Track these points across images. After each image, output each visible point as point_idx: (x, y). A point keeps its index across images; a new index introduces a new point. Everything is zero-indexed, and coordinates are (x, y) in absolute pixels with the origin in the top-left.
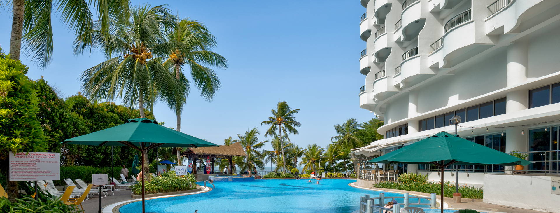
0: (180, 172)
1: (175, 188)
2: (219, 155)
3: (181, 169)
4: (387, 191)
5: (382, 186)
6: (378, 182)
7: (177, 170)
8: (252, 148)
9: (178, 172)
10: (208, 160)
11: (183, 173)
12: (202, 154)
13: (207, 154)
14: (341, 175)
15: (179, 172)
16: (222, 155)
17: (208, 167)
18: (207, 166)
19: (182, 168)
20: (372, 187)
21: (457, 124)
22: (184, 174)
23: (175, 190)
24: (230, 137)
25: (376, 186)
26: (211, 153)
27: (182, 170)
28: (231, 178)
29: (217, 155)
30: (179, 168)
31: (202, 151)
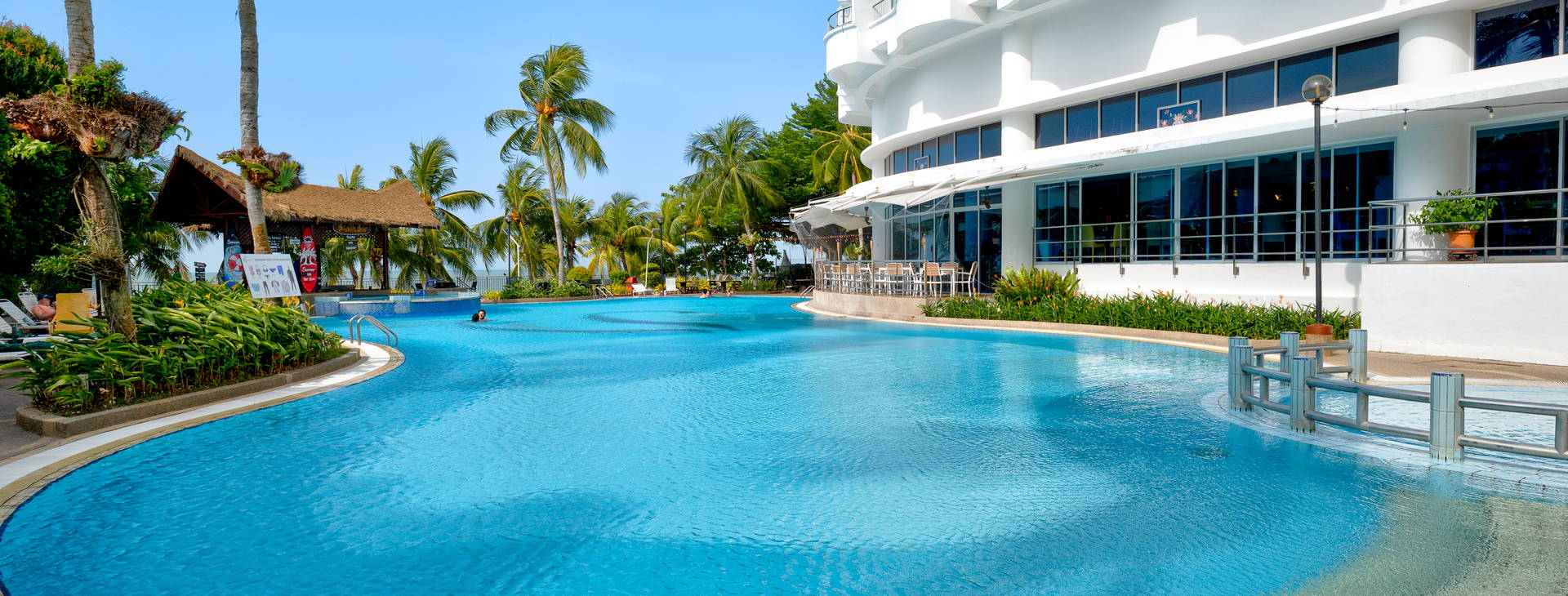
0: (269, 285)
1: (267, 355)
2: (347, 224)
3: (273, 270)
4: (977, 327)
5: (952, 312)
6: (934, 302)
7: (256, 275)
8: (438, 205)
9: (262, 286)
10: (306, 242)
11: (280, 288)
12: (287, 217)
13: (306, 217)
14: (711, 285)
15: (265, 284)
16: (357, 224)
17: (307, 267)
18: (305, 263)
19: (274, 265)
20: (919, 317)
21: (1321, 102)
22: (288, 291)
23: (266, 371)
24: (359, 166)
25: (929, 312)
26: (318, 215)
27: (277, 271)
28: (404, 303)
29: (338, 223)
30: (260, 265)
31: (285, 208)
